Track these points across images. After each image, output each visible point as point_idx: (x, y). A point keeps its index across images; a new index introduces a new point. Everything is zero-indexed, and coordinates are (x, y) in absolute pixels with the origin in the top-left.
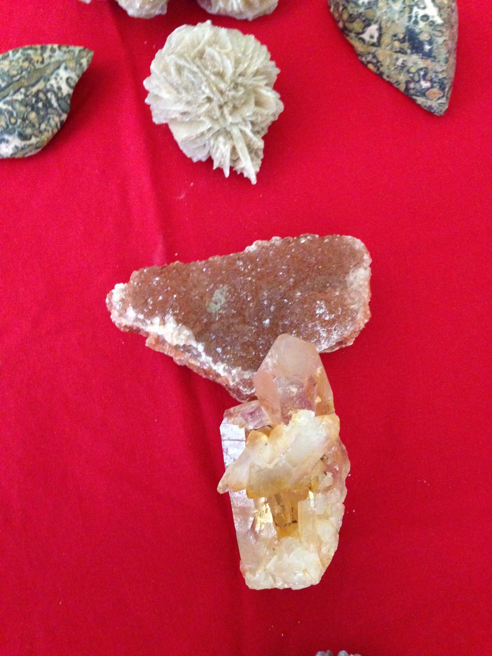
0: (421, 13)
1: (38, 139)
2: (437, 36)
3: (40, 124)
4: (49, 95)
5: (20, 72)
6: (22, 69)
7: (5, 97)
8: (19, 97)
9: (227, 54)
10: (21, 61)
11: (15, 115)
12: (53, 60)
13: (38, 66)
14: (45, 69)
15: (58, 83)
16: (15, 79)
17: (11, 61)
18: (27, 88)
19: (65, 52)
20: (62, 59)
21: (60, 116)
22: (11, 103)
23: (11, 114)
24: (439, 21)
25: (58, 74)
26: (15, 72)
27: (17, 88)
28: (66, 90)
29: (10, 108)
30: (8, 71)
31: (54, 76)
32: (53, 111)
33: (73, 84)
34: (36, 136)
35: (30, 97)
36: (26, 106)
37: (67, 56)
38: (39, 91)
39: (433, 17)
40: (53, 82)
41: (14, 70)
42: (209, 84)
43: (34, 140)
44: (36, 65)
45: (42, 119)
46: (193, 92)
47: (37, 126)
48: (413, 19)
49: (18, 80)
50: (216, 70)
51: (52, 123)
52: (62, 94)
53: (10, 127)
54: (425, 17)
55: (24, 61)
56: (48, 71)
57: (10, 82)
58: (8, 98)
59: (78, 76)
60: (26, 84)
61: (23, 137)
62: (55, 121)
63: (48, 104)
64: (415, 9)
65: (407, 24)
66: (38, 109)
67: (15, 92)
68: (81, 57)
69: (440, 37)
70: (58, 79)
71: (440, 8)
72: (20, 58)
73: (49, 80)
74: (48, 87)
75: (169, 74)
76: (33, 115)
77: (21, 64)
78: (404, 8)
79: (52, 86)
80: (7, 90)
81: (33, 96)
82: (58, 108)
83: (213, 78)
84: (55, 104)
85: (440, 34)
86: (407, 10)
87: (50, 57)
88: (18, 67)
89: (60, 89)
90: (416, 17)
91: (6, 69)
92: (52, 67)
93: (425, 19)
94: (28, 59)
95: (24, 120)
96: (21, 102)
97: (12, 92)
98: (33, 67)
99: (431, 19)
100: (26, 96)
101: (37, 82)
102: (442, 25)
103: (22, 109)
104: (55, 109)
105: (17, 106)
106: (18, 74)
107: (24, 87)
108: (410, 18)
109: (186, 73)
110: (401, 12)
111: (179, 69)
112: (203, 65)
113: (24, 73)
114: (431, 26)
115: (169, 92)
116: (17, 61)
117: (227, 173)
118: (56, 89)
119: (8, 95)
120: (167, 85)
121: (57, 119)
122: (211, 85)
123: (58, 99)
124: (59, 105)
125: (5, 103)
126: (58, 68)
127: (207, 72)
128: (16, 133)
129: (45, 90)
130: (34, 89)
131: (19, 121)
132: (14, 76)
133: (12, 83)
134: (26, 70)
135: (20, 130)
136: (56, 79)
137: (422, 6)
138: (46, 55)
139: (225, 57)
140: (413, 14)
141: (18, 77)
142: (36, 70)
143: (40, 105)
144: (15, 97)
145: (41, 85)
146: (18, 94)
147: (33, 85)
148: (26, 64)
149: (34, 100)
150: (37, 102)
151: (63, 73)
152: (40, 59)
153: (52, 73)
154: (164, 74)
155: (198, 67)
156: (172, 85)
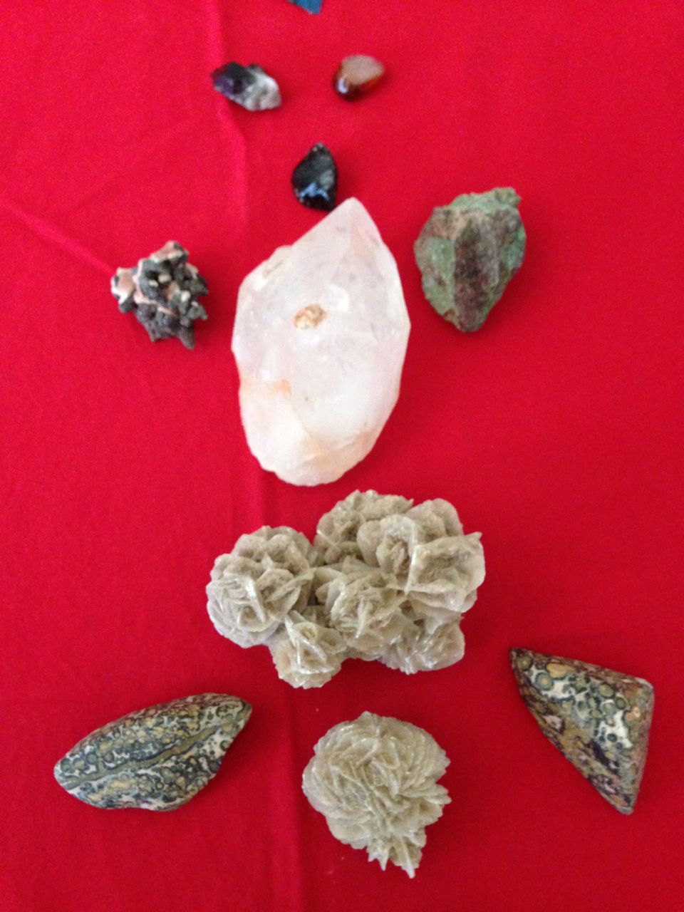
0: (609, 731)
1: (183, 799)
2: (624, 761)
3: (186, 787)
4: (201, 760)
5: (173, 740)
6: (176, 737)
7: (154, 765)
8: (170, 764)
9: (394, 772)
10: (175, 729)
11: (162, 781)
12: (209, 726)
13: (193, 733)
14: (199, 736)
15: (211, 747)
16: (167, 747)
17: (166, 728)
18: (178, 756)
19: (223, 717)
20: (218, 724)
21: (208, 776)
22: (160, 770)
23: (158, 780)
24: (628, 744)
25: (212, 740)
26: (168, 741)
27: (168, 756)
28: (219, 752)
29: (158, 775)
30: (161, 739)
31: (208, 741)
32: (203, 773)
33: (226, 746)
34: (181, 797)
35: (181, 764)
36: (175, 772)
37: (224, 721)
38: (191, 757)
39: (621, 738)
40: (207, 747)
41: (168, 738)
42: (372, 800)
43: (178, 801)
44: (190, 732)
45: (189, 782)
46: (354, 803)
47: (184, 788)
48: (600, 735)
49: (170, 749)
50: (381, 785)
51: (200, 783)
52: (214, 757)
53: (156, 791)
54: (613, 737)
55: (178, 729)
56: (203, 737)
57: (161, 750)
58: (158, 766)
59: (233, 738)
60: (178, 752)
61: (167, 799)
62: (203, 780)
63: (198, 768)
64: (603, 724)
65: (592, 737)
66: (188, 773)
67: (166, 760)
68: (238, 719)
69: (627, 762)
70: (213, 744)
71: (630, 729)
72: (175, 726)
73: (202, 745)
74: (201, 752)
75: (331, 783)
76: (181, 780)
77: (175, 732)
78: (591, 719)
79: (205, 751)
80: (156, 759)
81: (184, 763)
82: (209, 771)
83: (377, 794)
84: (205, 766)
85: (628, 760)
86: (594, 722)
87: (207, 723)
88: (172, 736)
89: (212, 753)
90: (603, 733)
91: (159, 736)
92: (207, 733)
93: (612, 738)
94: (183, 727)
95: (171, 784)
96: (170, 769)
97: (162, 760)
98: (187, 736)
99: (619, 741)
100: (177, 763)
101: (191, 748)
102: (631, 750)
103: (171, 775)
104: (206, 772)
105: (166, 773)
106: (171, 742)
107: (176, 755)
108: (596, 732)
109: (349, 786)
110: (587, 722)
111: (342, 782)
112: (368, 777)
113: (178, 742)
114: (618, 748)
115: (329, 800)
116: (172, 729)
117: (384, 867)
118: (208, 754)
119: (157, 763)
120: (328, 793)
121: (205, 779)
122: (375, 801)
123: (209, 762)
124: (210, 769)
125: (153, 770)
126: (214, 733)
127: (372, 787)
128: (161, 797)
129: (197, 755)
130: (186, 757)
131: (166, 786)
132: (167, 744)
133: (165, 750)
134: (180, 738)
135: (165, 794)
136: (210, 744)
137: (610, 722)
138: (202, 723)
139: (392, 775)
140: (600, 729)
141: (171, 745)
142: (190, 737)
143: (190, 770)
144: (165, 765)
145: (193, 752)
146: (169, 761)
147: (184, 753)
148: (181, 733)
149: (184, 766)
150: (187, 768)
151: (218, 738)
152: (196, 726)
153: (206, 739)
154: (326, 782)
155: (363, 781)
156: (333, 793)
